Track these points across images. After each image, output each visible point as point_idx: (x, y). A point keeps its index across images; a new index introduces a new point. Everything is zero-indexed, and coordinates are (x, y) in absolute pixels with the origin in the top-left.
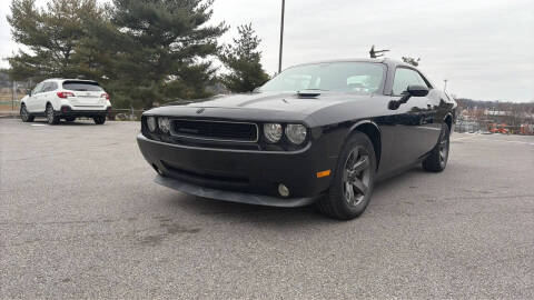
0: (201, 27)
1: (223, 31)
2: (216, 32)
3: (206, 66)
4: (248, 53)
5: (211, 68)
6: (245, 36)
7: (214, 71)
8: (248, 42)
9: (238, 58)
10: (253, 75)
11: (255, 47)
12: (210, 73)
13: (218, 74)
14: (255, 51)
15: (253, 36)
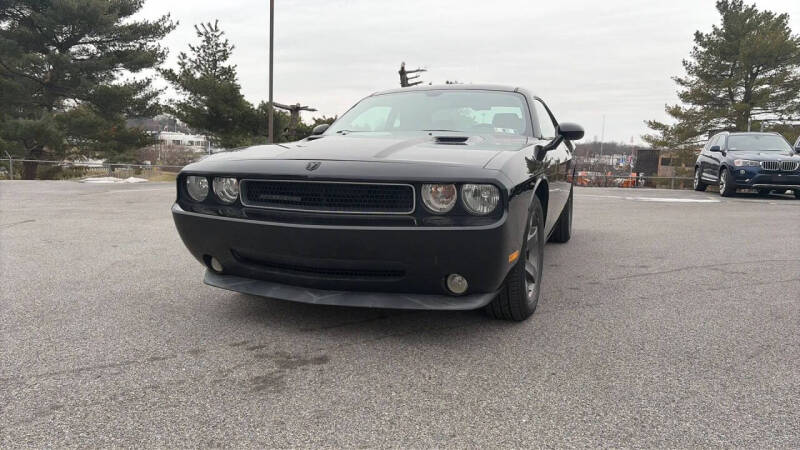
0: (126, 21)
1: (168, 30)
2: (154, 30)
3: (140, 86)
4: (215, 67)
5: (148, 90)
6: (208, 40)
7: (155, 94)
8: (214, 49)
9: (198, 75)
10: (226, 101)
11: (225, 57)
12: (148, 97)
13: (163, 100)
14: (225, 64)
15: (221, 40)
